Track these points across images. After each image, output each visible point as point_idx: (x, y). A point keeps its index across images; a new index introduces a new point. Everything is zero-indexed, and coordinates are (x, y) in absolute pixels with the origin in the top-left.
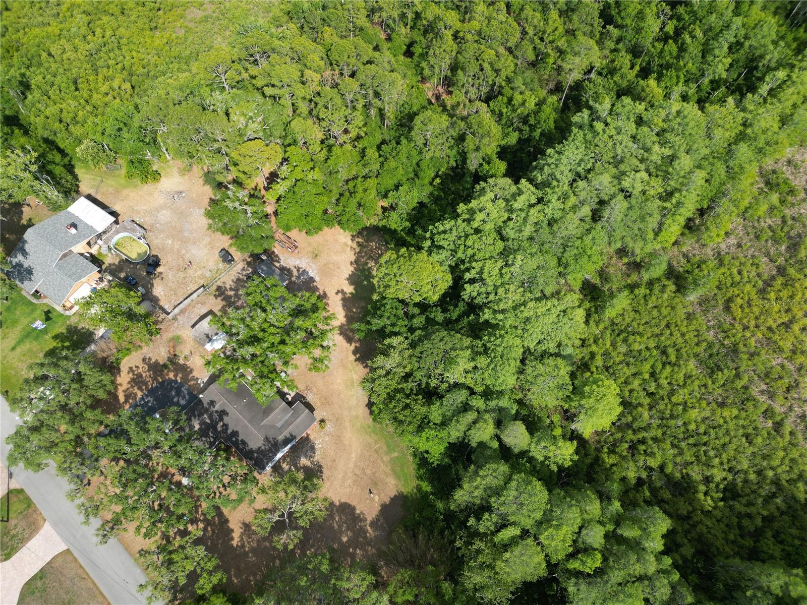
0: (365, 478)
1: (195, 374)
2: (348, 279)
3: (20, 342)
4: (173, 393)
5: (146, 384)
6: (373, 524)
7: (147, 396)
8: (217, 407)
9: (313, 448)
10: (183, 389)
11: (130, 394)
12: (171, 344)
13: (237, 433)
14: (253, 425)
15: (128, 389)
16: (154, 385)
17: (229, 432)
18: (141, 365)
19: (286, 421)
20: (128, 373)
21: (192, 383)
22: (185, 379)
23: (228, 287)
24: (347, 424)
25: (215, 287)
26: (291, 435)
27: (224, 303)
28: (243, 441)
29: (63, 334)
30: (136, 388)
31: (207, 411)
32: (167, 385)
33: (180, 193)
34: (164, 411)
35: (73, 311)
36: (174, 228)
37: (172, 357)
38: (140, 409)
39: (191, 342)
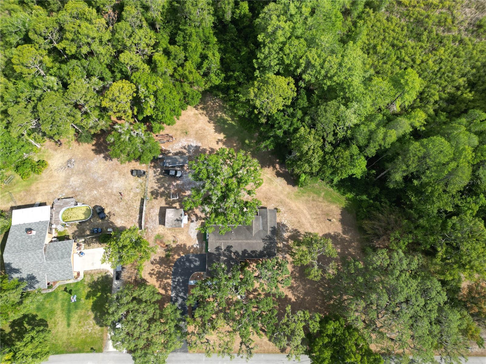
0: (320, 216)
1: (189, 244)
2: (216, 132)
3: (68, 318)
4: (188, 264)
5: (167, 273)
6: (344, 233)
7: (175, 278)
8: (223, 248)
9: (284, 225)
10: (190, 258)
11: (165, 285)
12: (158, 242)
13: (245, 250)
14: (250, 239)
15: (160, 284)
16: (173, 269)
17: (240, 254)
18: (154, 267)
19: (263, 224)
20: (151, 277)
21: (192, 250)
22: (186, 252)
23: (157, 188)
24: (288, 200)
25: (149, 194)
26: (272, 228)
27: (164, 198)
28: (252, 252)
29: (90, 291)
30: (164, 280)
31: (219, 255)
32: (180, 263)
33: (69, 161)
34: (192, 277)
35: (82, 275)
36: (89, 183)
37: (166, 248)
38: (178, 287)
39: (168, 232)
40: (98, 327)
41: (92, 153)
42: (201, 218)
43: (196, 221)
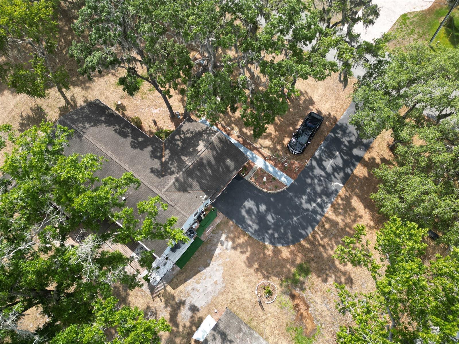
4: (269, 218)
5: (326, 233)
7: (315, 211)
8: (171, 180)
10: (255, 227)
11: (345, 212)
13: (134, 147)
15: (355, 221)
16: (310, 232)
17: (150, 148)
18: (351, 270)
22: (256, 246)
28: (125, 135)
30: (341, 223)
31: (189, 173)
32: (285, 234)
34: (276, 188)
37: (297, 292)
38: (319, 189)
39: (268, 332)
42: (169, 299)
43: (183, 303)
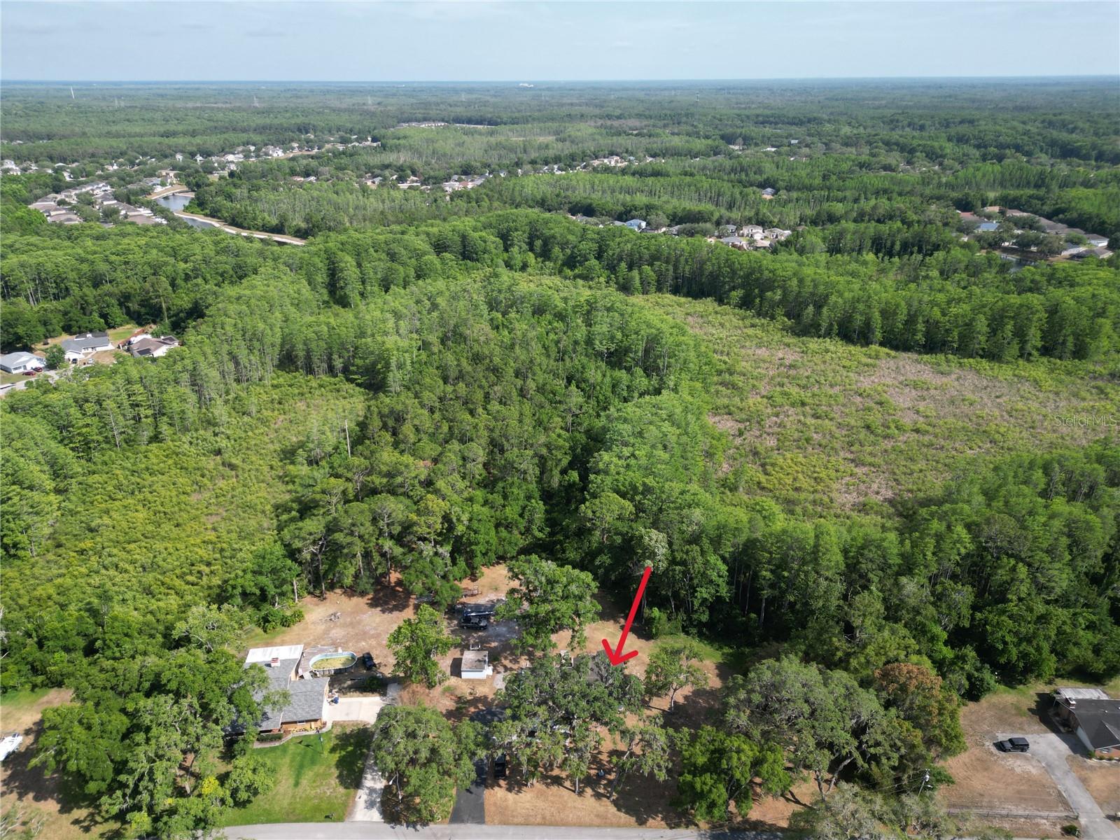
1: (492, 697)
3: (298, 776)
12: (448, 694)
21: (496, 702)
22: (488, 705)
27: (459, 649)
29: (337, 744)
32: (477, 717)
33: (335, 614)
35: (329, 726)
36: (357, 634)
37: (458, 700)
39: (463, 684)
40: (341, 790)
41: (366, 606)
42: (511, 670)
43: (505, 672)
